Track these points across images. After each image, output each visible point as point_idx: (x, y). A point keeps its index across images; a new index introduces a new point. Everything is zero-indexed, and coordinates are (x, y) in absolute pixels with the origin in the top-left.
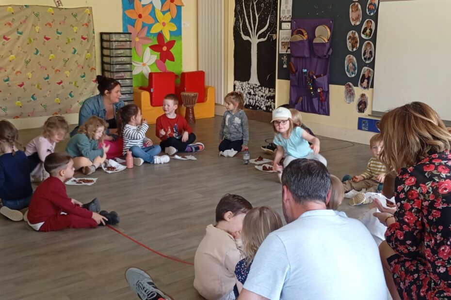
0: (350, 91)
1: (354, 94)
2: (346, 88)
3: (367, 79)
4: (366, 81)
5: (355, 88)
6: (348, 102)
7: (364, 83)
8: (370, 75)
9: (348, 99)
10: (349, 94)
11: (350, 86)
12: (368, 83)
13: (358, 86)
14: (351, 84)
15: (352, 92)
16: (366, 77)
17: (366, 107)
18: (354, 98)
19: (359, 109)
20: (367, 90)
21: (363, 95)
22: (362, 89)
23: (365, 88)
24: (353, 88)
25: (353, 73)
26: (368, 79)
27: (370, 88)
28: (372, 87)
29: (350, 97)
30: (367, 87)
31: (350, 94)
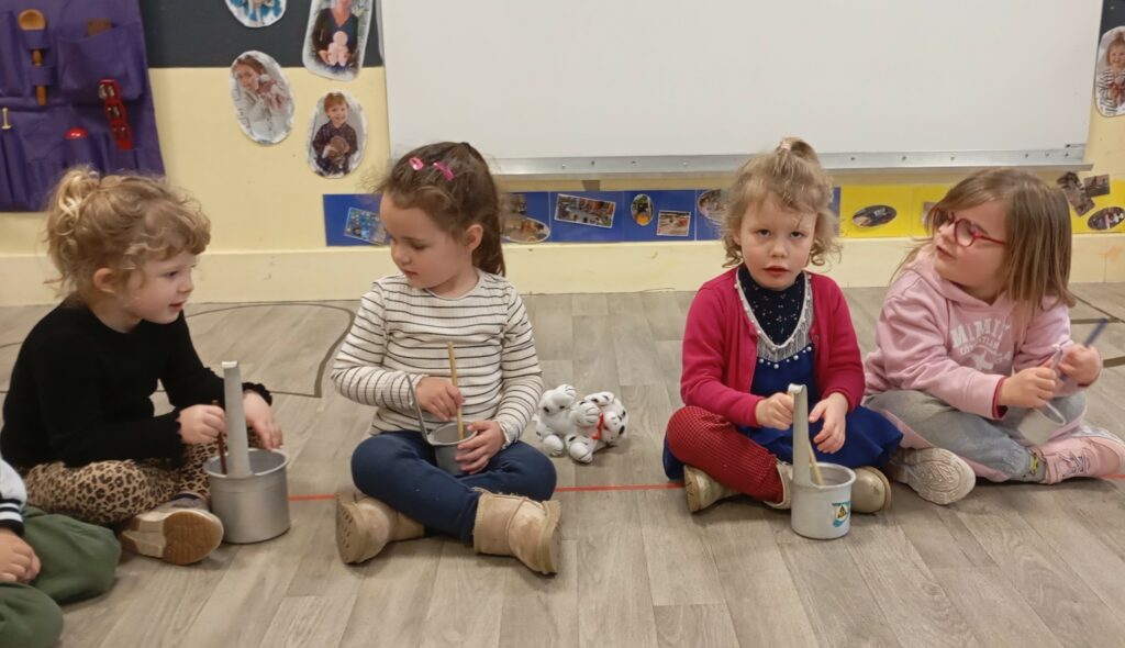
0: (264, 87)
1: (289, 99)
2: (240, 77)
3: (344, 28)
4: (340, 38)
5: (286, 74)
6: (257, 137)
7: (332, 47)
8: (357, 13)
9: (255, 125)
10: (261, 103)
11: (259, 67)
12: (352, 45)
13: (302, 65)
14: (262, 57)
15: (275, 89)
16: (340, 19)
17: (354, 148)
18: (285, 115)
19: (319, 161)
20: (349, 74)
21: (333, 101)
22: (327, 73)
23: (337, 68)
24: (275, 74)
25: (265, 10)
26: (352, 26)
27: (367, 64)
28: (375, 59)
29: (267, 113)
30: (352, 64)
31: (265, 99)
